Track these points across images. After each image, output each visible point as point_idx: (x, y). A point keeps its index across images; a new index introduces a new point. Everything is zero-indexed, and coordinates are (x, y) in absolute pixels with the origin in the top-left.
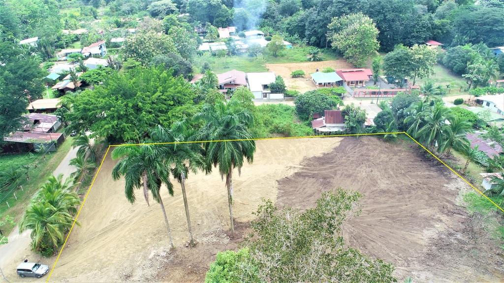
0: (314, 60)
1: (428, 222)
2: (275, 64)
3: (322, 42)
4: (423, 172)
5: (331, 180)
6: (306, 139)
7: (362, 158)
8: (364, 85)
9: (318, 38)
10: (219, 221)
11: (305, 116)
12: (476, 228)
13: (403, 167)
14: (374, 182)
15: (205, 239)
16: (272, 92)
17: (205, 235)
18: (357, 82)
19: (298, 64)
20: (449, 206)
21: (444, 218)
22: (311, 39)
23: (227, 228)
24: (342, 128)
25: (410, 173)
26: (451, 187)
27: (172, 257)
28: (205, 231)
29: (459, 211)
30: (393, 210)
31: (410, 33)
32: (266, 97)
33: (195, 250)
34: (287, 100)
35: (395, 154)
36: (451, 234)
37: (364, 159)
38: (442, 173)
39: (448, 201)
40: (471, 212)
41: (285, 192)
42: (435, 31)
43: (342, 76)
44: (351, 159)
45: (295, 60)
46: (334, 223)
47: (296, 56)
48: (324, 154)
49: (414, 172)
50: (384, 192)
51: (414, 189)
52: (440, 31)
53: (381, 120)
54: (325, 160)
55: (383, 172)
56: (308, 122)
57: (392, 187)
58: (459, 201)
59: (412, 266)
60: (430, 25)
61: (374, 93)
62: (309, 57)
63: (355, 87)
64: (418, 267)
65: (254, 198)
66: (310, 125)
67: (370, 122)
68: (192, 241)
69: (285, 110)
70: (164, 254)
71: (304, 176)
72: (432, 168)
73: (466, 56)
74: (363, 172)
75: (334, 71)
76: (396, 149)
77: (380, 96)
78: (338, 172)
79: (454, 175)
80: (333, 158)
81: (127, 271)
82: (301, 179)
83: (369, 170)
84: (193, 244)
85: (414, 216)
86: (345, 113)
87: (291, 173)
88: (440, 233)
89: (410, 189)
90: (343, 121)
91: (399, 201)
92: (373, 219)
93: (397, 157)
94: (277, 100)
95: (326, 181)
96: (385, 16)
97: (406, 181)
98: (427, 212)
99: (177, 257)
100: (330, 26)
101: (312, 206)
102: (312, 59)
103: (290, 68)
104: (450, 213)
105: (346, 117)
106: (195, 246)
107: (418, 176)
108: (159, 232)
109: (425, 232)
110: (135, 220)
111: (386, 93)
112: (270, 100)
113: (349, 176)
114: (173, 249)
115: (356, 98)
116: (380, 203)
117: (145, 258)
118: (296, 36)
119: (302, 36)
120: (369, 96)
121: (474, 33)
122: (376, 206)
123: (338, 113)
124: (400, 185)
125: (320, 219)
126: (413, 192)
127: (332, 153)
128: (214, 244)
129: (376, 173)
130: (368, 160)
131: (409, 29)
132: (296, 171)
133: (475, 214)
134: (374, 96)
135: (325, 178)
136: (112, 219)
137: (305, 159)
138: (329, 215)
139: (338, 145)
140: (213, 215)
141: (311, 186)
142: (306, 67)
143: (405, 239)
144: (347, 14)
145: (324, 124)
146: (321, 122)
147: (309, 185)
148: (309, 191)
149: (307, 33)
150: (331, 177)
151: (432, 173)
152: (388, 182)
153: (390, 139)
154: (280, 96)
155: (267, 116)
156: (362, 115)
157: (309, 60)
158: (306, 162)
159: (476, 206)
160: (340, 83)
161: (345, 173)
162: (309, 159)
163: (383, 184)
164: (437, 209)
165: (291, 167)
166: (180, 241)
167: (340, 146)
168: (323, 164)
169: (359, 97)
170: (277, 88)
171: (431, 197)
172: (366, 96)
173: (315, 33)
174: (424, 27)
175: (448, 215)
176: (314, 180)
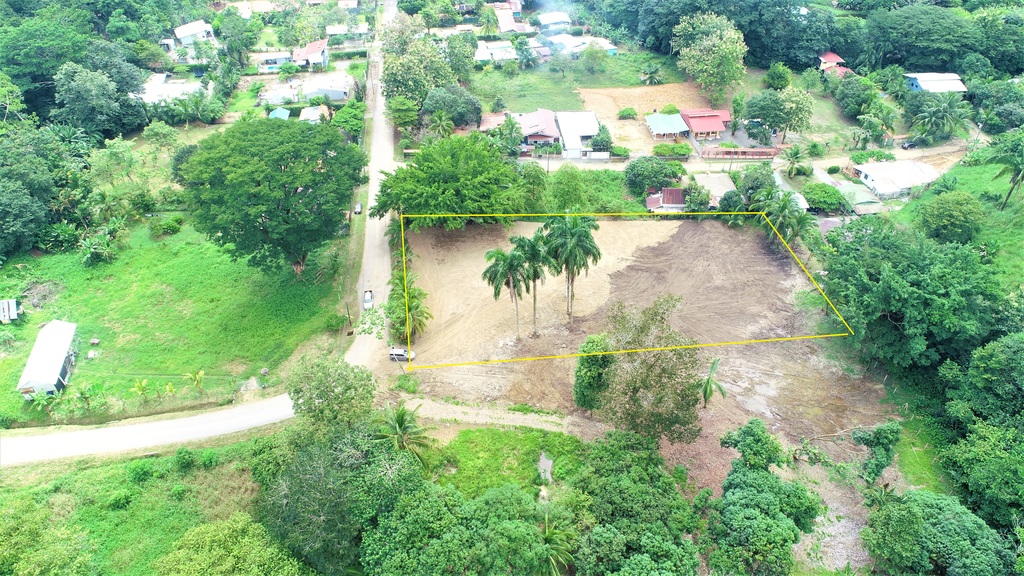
0: (651, 83)
1: (754, 318)
2: (593, 90)
3: (663, 45)
4: (764, 267)
5: (666, 275)
6: (639, 222)
7: (700, 249)
8: (718, 137)
9: (657, 38)
10: (555, 315)
11: (638, 190)
12: (797, 325)
13: (743, 261)
14: (710, 278)
15: (546, 332)
16: (594, 150)
17: (545, 328)
18: (708, 134)
19: (626, 90)
20: (778, 303)
21: (770, 315)
22: (648, 40)
23: (565, 322)
24: (682, 209)
25: (749, 268)
26: (787, 284)
27: (520, 347)
28: (544, 324)
29: (786, 308)
30: (724, 306)
31: (798, 40)
32: (586, 155)
33: (539, 341)
34: (614, 161)
35: (738, 245)
36: (772, 329)
37: (703, 251)
38: (783, 269)
39: (779, 299)
40: (797, 309)
41: (618, 288)
42: (835, 38)
43: (688, 125)
44: (689, 250)
45: (622, 82)
46: (665, 316)
47: (623, 73)
48: (659, 243)
49: (753, 266)
50: (718, 288)
51: (749, 286)
52: (842, 40)
53: (728, 203)
54: (659, 251)
55: (721, 266)
56: (641, 199)
57: (727, 284)
58: (790, 299)
59: (730, 355)
60: (827, 31)
61: (729, 153)
62: (643, 77)
63: (705, 140)
64: (735, 355)
65: (587, 294)
66: (643, 202)
67: (715, 202)
68: (535, 333)
69: (613, 180)
70: (512, 343)
71: (637, 270)
72: (774, 263)
73: (862, 96)
74: (700, 266)
75: (678, 112)
76: (741, 238)
77: (736, 157)
78: (674, 266)
79: (794, 271)
80: (669, 249)
81: (485, 356)
82: (634, 273)
83: (706, 263)
84: (535, 336)
85: (742, 312)
86: (686, 192)
87: (622, 266)
88: (762, 328)
89: (745, 285)
90: (684, 202)
91: (731, 297)
92: (703, 315)
93: (740, 249)
94: (601, 160)
95: (660, 276)
96: (761, 15)
97: (742, 277)
98: (755, 309)
99: (524, 346)
100: (677, 29)
101: (651, 305)
102: (648, 82)
103: (615, 99)
104: (777, 310)
105: (687, 198)
106: (538, 337)
107: (756, 271)
108: (501, 325)
109: (749, 327)
110: (474, 313)
111: (744, 153)
112: (591, 161)
113: (685, 271)
114: (519, 340)
115: (705, 159)
116: (712, 300)
117: (496, 346)
118: (622, 30)
119: (633, 29)
120: (721, 156)
121: (891, 46)
122: (707, 303)
123: (678, 191)
124: (735, 282)
125: (656, 314)
126: (747, 289)
127: (668, 242)
128: (555, 335)
129: (714, 268)
130: (707, 252)
131: (796, 35)
132: (628, 264)
133: (800, 312)
134: (729, 157)
135: (659, 273)
136: (450, 312)
137: (639, 249)
138: (661, 311)
139: (675, 231)
140: (548, 309)
141: (644, 281)
142: (639, 97)
143: (730, 333)
144: (704, 13)
145: (660, 204)
146: (658, 200)
147: (643, 280)
148: (643, 286)
149: (641, 28)
150: (666, 271)
151: (772, 268)
152: (724, 278)
153: (735, 226)
154: (605, 155)
155: (591, 190)
156: (705, 197)
157: (643, 83)
158: (639, 253)
159: (804, 304)
160: (685, 134)
161: (681, 266)
162: (642, 250)
163: (718, 281)
164: (766, 306)
165: (623, 259)
166: (525, 333)
167: (677, 233)
168: (657, 256)
169: (709, 159)
170: (601, 144)
171: (764, 295)
172: (718, 157)
173: (653, 31)
174: (819, 33)
175: (774, 312)
176: (647, 274)
